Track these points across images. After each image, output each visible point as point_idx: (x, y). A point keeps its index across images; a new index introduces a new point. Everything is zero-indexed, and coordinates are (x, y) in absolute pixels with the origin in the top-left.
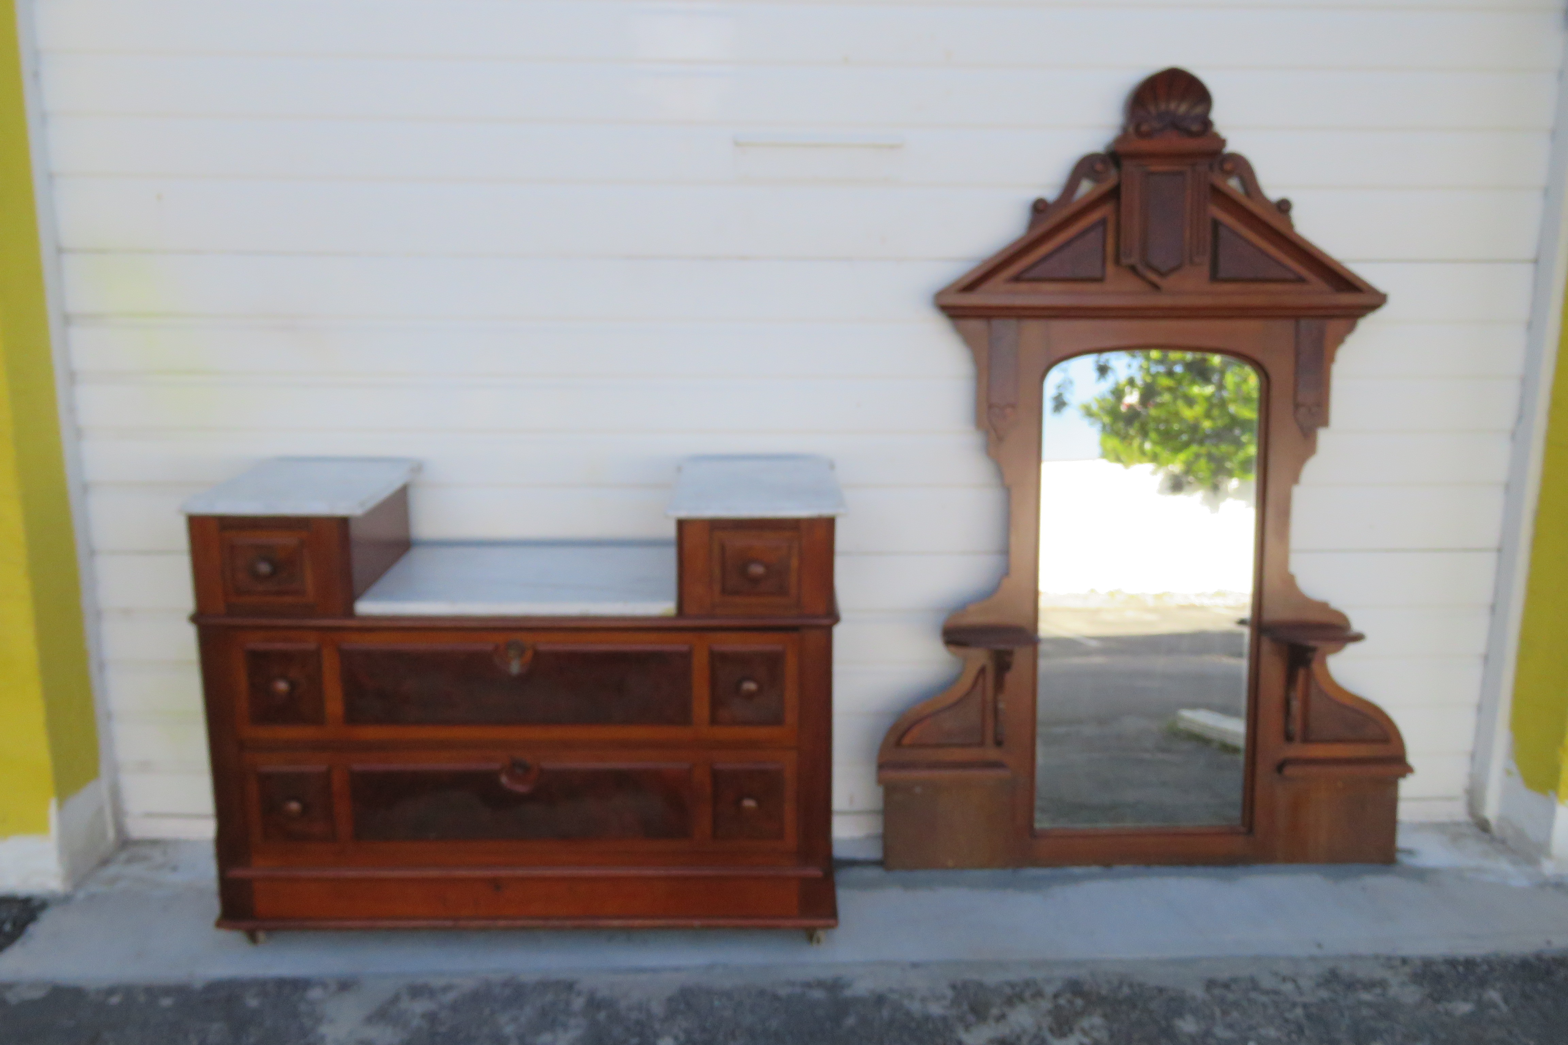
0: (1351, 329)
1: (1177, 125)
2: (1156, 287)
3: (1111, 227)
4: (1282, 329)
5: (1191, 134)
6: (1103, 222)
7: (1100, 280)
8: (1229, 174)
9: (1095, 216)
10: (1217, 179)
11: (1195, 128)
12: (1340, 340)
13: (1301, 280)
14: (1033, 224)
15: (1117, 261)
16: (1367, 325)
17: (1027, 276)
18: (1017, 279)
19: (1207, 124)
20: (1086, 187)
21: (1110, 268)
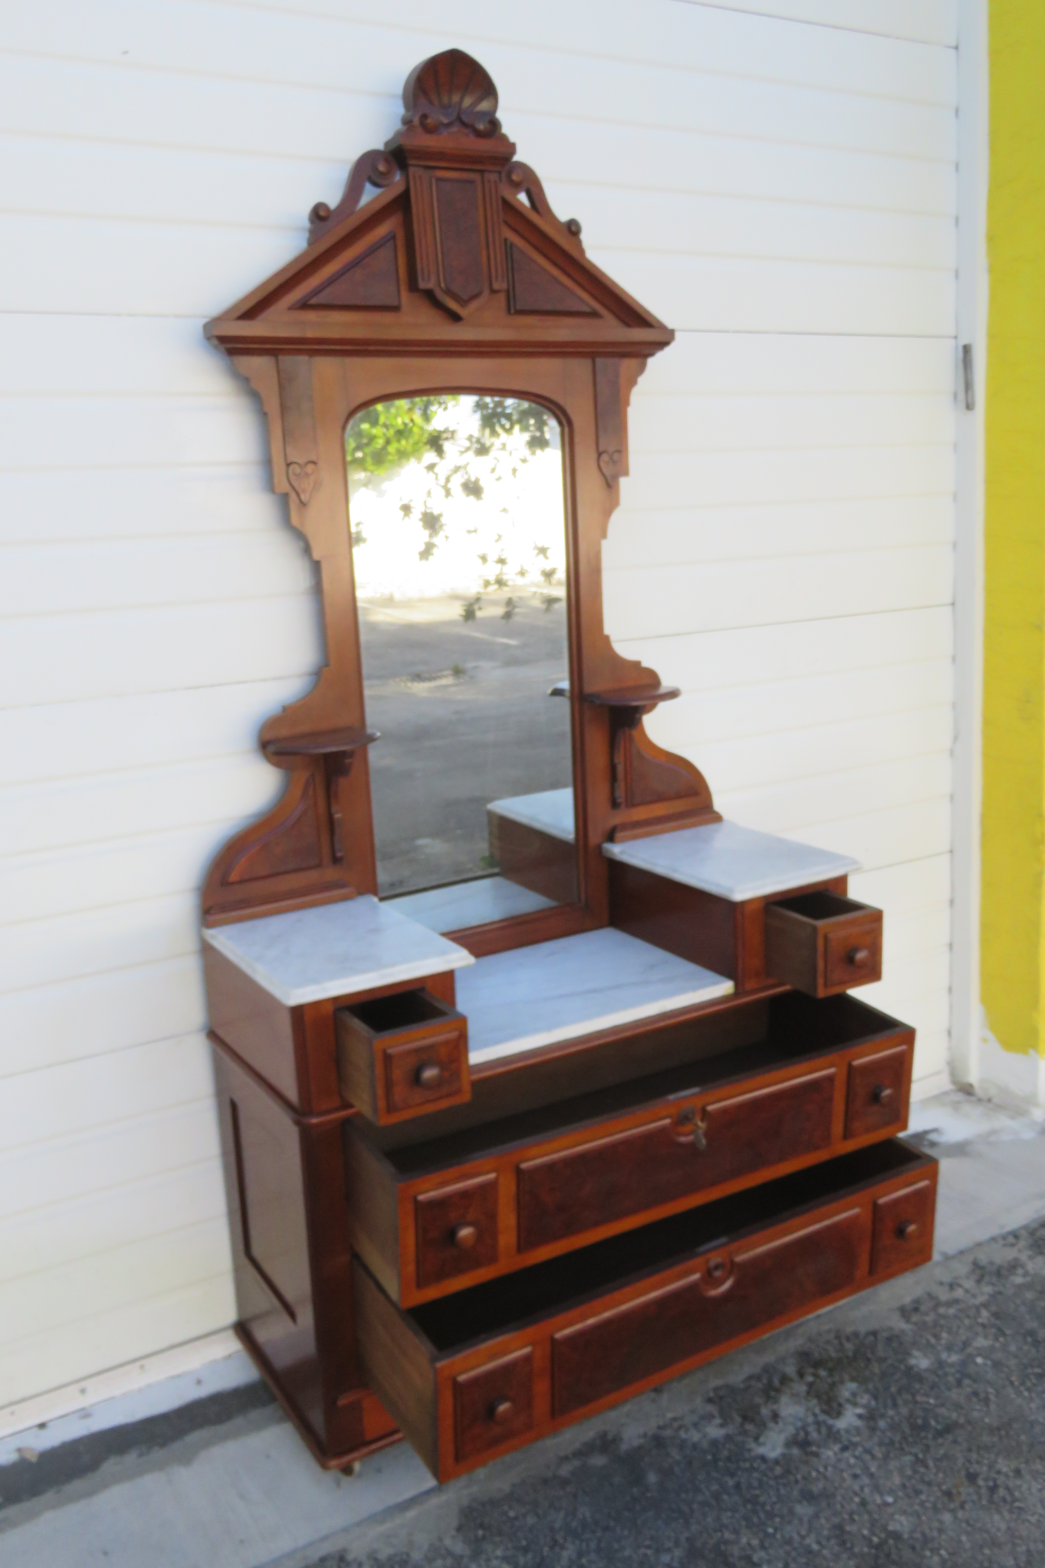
0: (642, 368)
1: (463, 122)
2: (456, 318)
3: (401, 243)
4: (580, 367)
5: (479, 134)
6: (392, 237)
7: (396, 309)
8: (517, 186)
9: (382, 230)
10: (507, 193)
11: (481, 127)
12: (633, 382)
13: (594, 315)
14: (314, 236)
15: (413, 286)
16: (656, 362)
17: (313, 301)
18: (304, 305)
19: (495, 125)
20: (369, 195)
21: (406, 298)
